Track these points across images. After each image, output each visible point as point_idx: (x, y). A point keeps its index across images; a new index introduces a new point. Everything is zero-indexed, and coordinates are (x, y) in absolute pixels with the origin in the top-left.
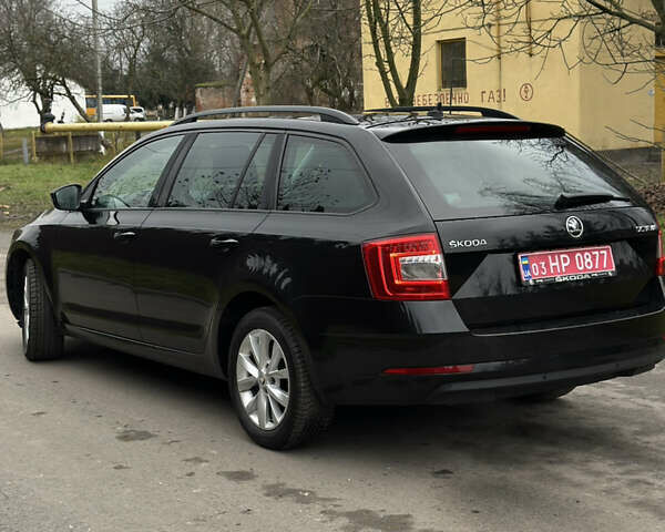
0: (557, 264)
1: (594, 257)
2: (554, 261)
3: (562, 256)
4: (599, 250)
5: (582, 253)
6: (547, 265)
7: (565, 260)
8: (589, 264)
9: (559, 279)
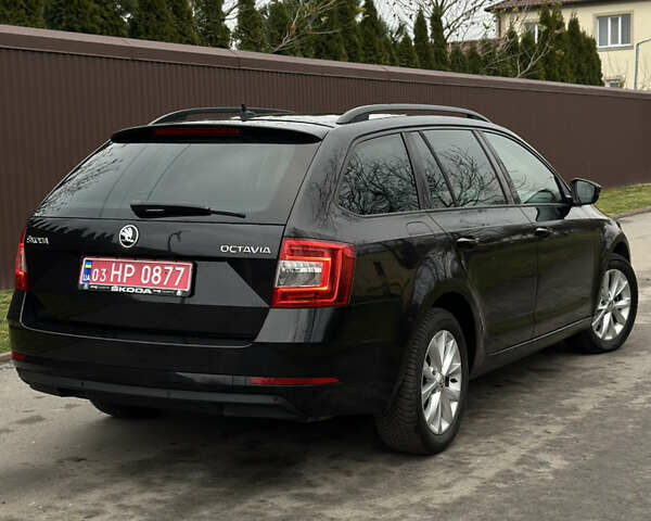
0: (119, 273)
1: (165, 273)
2: (117, 269)
3: (127, 266)
4: (174, 266)
5: (152, 266)
6: (109, 273)
7: (130, 270)
8: (156, 279)
9: (115, 289)
